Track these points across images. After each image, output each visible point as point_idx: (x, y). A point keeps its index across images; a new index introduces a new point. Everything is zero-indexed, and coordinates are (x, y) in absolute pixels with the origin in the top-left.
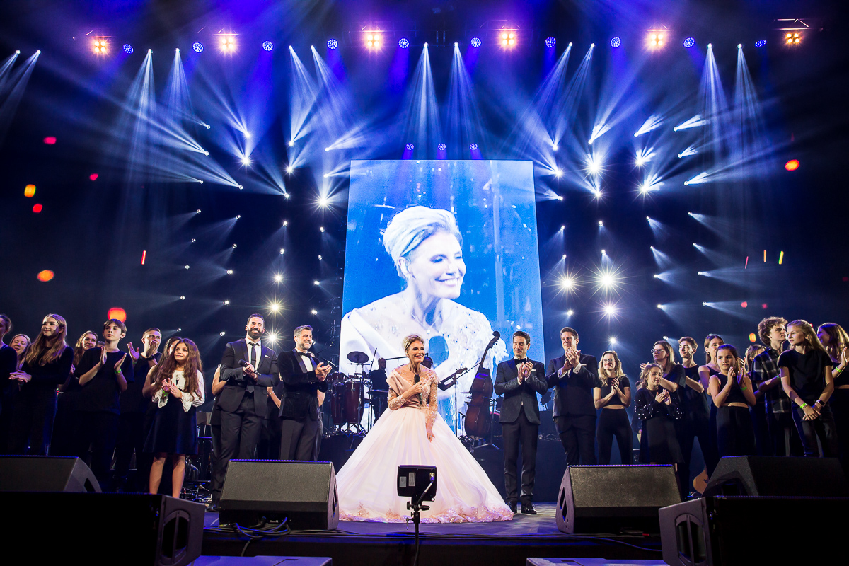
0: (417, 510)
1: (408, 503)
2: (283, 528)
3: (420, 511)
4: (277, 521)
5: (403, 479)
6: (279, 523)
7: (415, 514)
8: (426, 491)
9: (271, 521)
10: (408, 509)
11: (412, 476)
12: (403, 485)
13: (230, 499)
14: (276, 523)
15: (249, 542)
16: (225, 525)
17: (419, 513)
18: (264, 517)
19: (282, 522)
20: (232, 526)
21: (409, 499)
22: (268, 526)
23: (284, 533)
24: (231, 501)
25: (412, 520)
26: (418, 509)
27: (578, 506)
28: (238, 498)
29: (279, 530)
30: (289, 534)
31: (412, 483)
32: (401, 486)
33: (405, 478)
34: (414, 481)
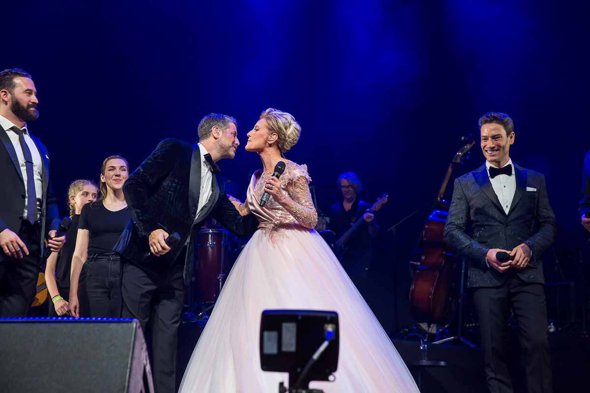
1: (281, 384)
5: (272, 335)
8: (316, 356)
11: (289, 331)
12: (272, 349)
21: (284, 377)
31: (290, 344)
32: (266, 351)
33: (274, 334)
34: (293, 341)
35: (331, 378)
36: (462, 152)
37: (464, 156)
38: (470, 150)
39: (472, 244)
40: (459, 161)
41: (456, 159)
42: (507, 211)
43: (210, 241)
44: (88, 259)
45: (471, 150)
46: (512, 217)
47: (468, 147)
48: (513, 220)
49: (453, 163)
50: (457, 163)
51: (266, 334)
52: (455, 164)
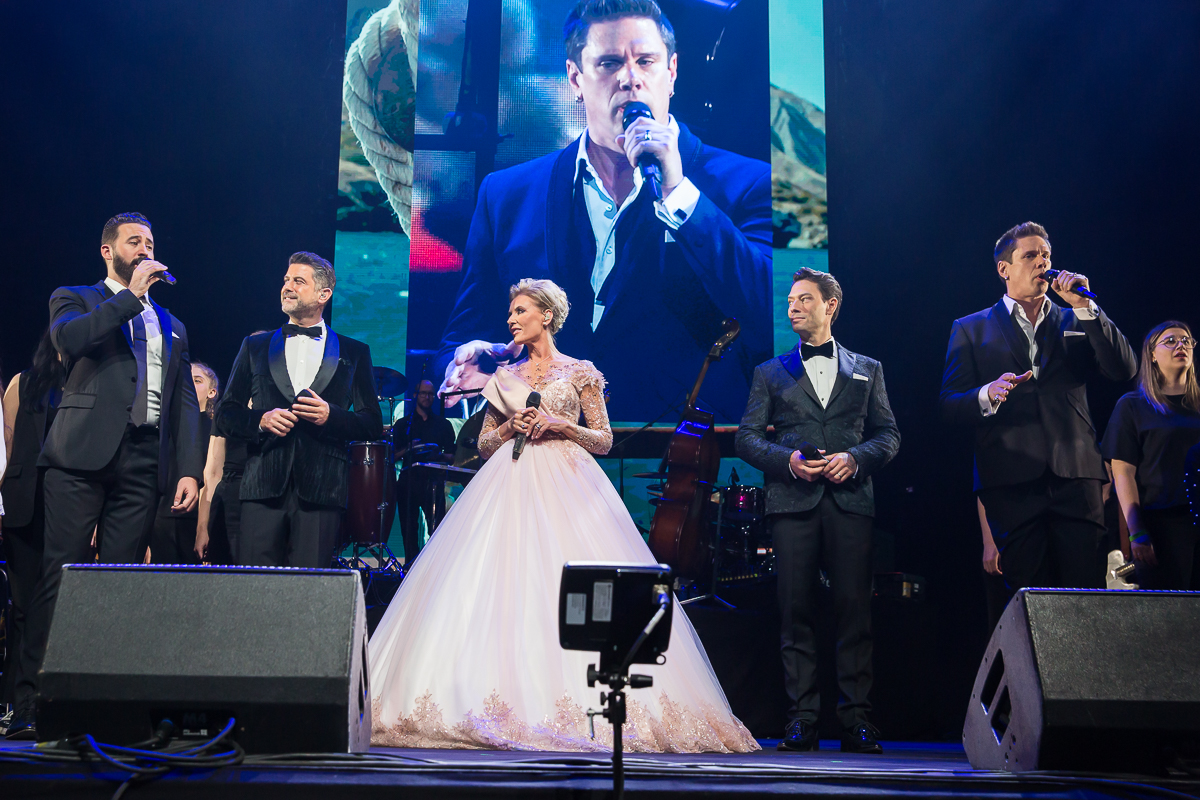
0: (617, 686)
1: (591, 667)
2: (224, 747)
3: (627, 689)
4: (204, 732)
5: (577, 600)
6: (211, 736)
7: (611, 697)
8: (648, 630)
9: (187, 732)
10: (591, 684)
11: (603, 594)
12: (577, 617)
13: (69, 670)
14: (203, 737)
15: (124, 786)
16: (53, 744)
17: (623, 696)
18: (167, 721)
19: (218, 733)
20: (73, 745)
21: (594, 657)
22: (176, 744)
23: (224, 760)
24: (69, 676)
25: (605, 714)
26: (623, 684)
27: (1053, 697)
28: (90, 668)
29: (209, 751)
30: (239, 763)
31: (603, 612)
32: (570, 621)
33: (581, 598)
34: (609, 608)
35: (660, 659)
36: (722, 341)
37: (725, 347)
38: (732, 340)
39: (769, 448)
40: (718, 353)
41: (715, 352)
42: (824, 404)
43: (368, 457)
44: (223, 478)
45: (734, 339)
46: (832, 413)
47: (731, 335)
48: (833, 417)
49: (710, 356)
50: (715, 357)
51: (570, 596)
52: (713, 359)
